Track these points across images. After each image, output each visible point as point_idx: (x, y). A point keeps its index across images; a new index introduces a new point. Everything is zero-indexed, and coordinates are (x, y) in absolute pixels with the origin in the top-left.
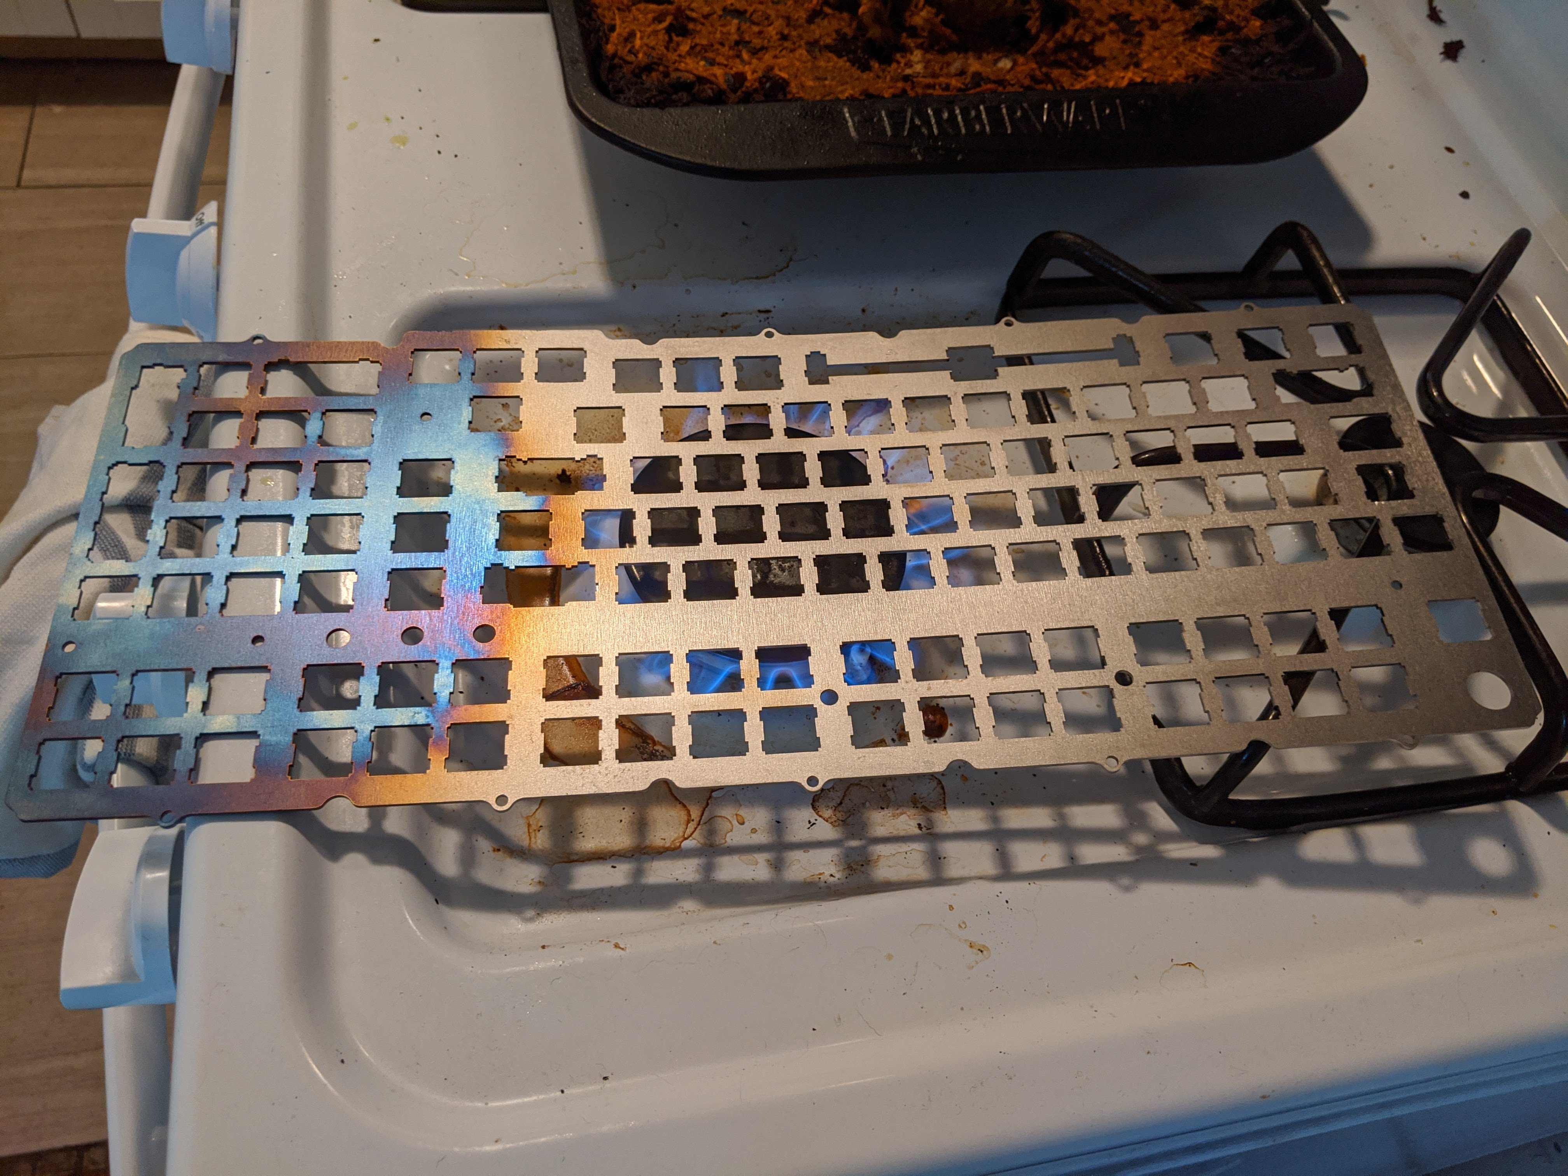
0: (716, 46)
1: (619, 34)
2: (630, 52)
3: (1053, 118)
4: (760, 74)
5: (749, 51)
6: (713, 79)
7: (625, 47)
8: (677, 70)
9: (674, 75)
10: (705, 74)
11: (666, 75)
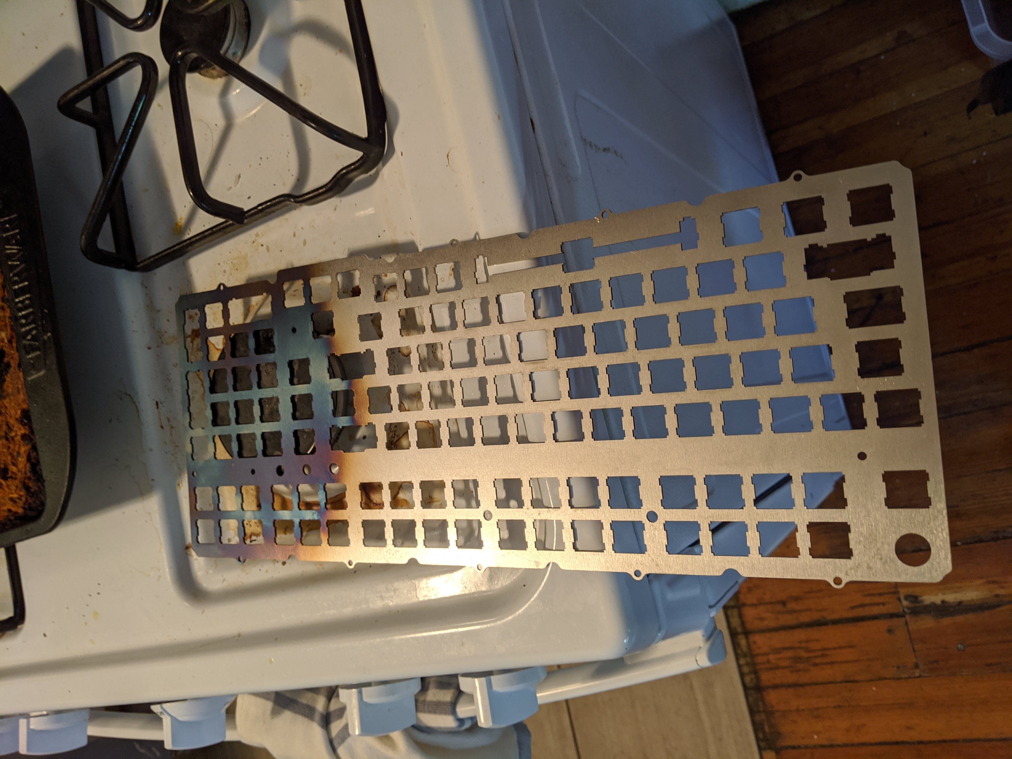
0: (11, 451)
1: (13, 506)
2: (20, 499)
3: (16, 258)
4: (20, 426)
5: (10, 432)
6: (27, 452)
7: (19, 502)
8: (26, 473)
9: (29, 474)
10: (26, 458)
11: (29, 478)
